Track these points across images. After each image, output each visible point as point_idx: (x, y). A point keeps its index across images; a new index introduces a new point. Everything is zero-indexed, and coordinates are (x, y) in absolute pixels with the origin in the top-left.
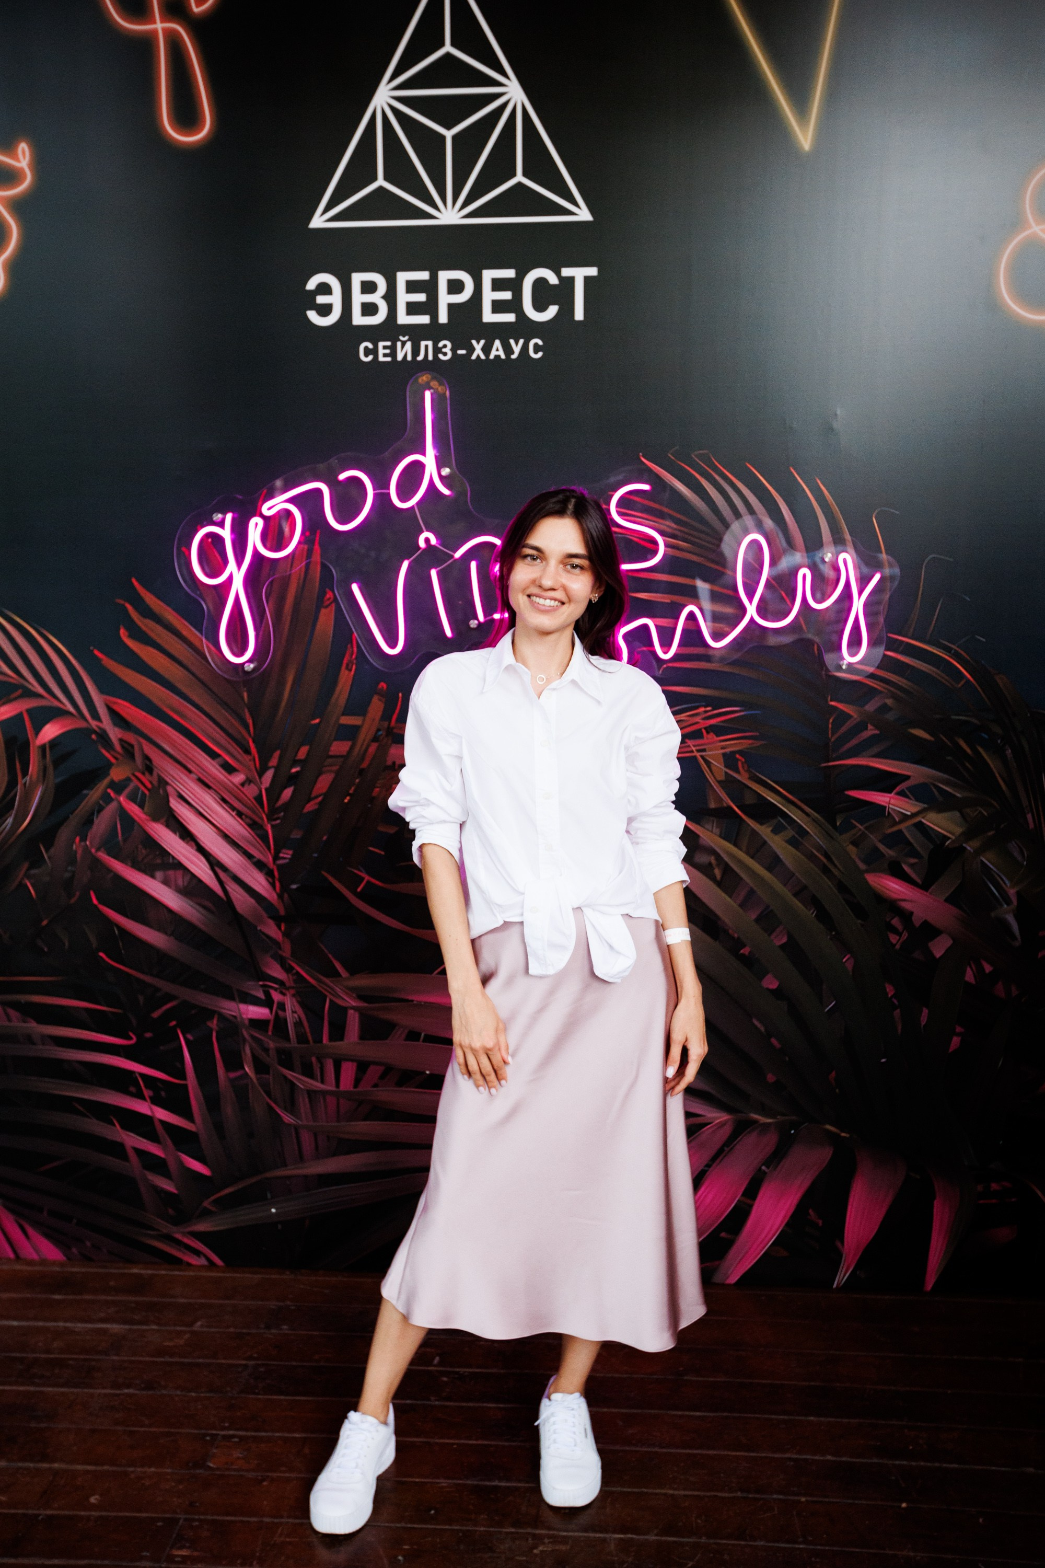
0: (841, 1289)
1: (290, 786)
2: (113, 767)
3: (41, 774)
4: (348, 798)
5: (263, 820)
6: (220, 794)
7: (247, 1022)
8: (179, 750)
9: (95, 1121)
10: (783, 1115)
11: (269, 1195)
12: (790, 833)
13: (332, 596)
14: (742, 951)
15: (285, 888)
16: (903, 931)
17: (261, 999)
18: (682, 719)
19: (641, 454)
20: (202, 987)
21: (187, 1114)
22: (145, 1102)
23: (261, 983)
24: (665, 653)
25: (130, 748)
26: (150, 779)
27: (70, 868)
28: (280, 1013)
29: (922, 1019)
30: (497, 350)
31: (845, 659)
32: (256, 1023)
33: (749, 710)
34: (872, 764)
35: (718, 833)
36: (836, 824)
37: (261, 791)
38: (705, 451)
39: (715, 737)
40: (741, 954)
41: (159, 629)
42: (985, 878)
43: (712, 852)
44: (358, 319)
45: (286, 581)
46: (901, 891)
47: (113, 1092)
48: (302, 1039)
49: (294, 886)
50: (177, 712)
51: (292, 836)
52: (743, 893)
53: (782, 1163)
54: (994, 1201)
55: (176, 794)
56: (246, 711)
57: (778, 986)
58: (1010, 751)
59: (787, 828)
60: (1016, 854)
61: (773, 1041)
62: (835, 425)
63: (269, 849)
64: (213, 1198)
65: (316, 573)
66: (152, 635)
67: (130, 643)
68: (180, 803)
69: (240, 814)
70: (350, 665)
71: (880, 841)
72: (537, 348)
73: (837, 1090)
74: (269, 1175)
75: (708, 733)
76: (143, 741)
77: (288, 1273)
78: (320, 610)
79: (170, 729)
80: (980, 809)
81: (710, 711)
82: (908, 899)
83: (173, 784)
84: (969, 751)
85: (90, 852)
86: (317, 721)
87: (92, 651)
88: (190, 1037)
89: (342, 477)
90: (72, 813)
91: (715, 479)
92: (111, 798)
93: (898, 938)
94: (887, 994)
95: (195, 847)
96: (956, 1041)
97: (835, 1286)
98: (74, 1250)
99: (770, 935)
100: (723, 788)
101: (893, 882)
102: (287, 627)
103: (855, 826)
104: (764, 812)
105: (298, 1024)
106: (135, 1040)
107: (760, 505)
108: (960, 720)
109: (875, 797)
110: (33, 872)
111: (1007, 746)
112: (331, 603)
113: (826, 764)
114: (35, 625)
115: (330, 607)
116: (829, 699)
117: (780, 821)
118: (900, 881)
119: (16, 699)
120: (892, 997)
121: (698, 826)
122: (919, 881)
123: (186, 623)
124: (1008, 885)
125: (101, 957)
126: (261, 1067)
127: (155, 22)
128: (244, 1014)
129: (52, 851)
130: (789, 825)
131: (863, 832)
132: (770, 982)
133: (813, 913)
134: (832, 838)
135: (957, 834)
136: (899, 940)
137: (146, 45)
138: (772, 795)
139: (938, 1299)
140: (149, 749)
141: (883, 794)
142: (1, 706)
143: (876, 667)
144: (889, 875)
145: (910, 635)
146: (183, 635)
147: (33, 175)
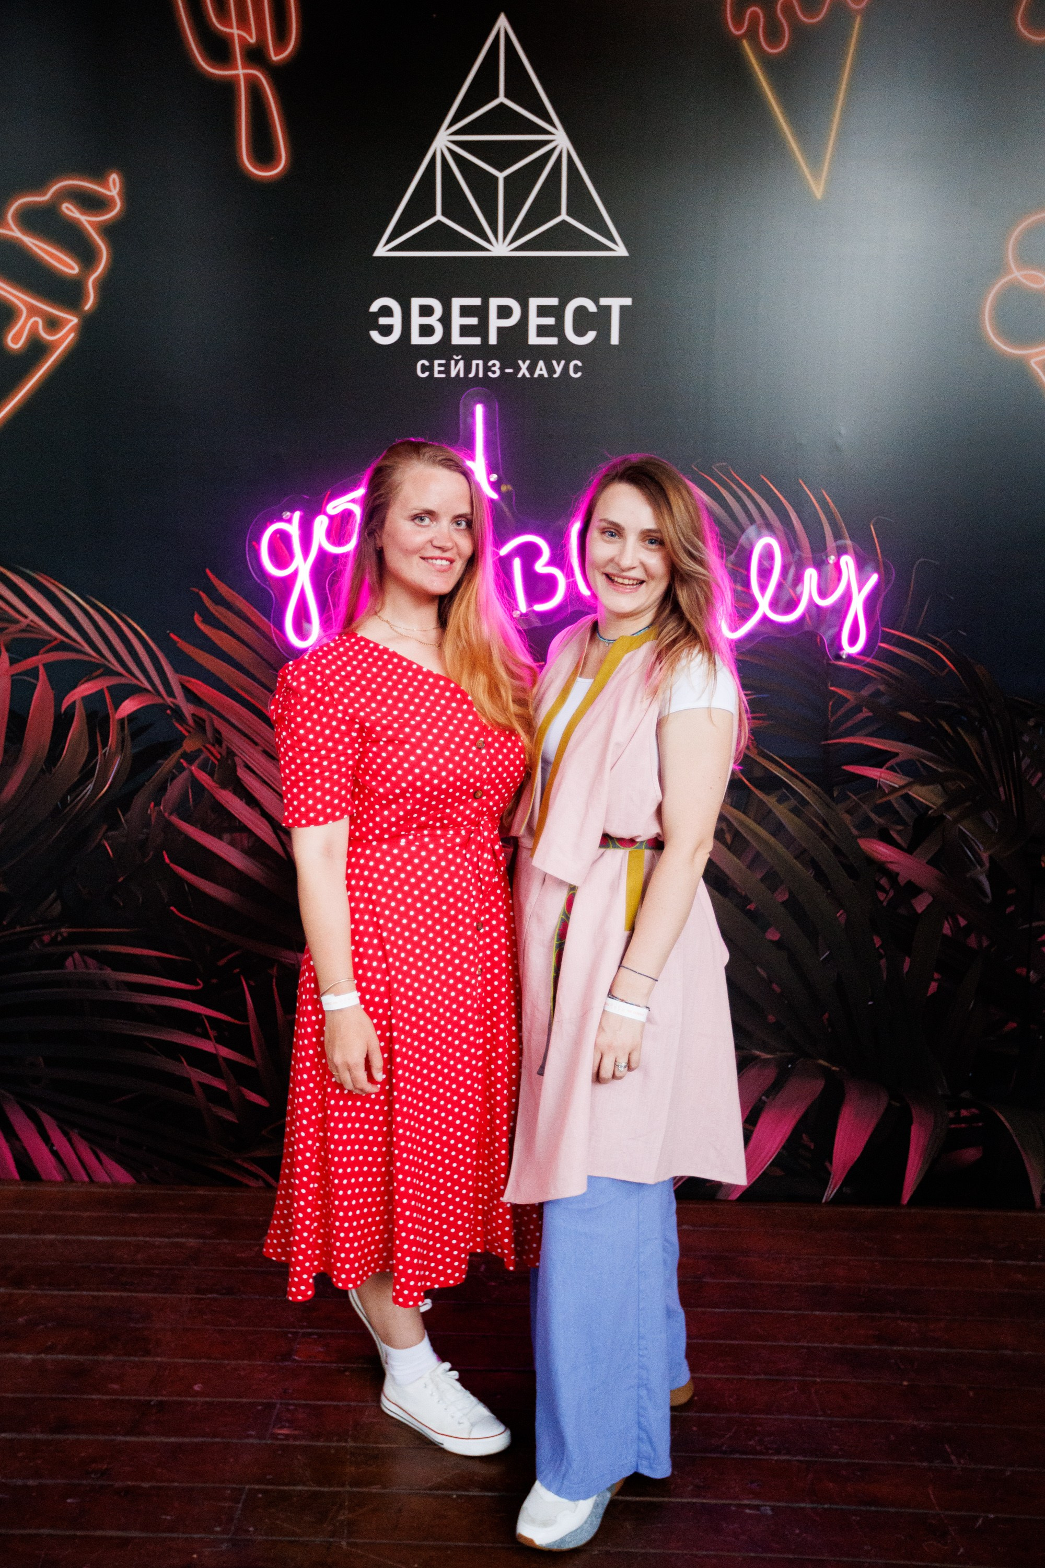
0: (828, 1203)
2: (186, 739)
3: (120, 745)
8: (247, 724)
9: (163, 1058)
10: (782, 1051)
12: (793, 802)
14: (749, 907)
16: (890, 890)
20: (265, 937)
21: (248, 1052)
22: (210, 1042)
25: (201, 722)
27: (145, 830)
29: (905, 967)
30: (541, 370)
33: (758, 694)
34: (866, 743)
35: (730, 803)
38: (726, 464)
41: (230, 614)
42: (962, 844)
44: (416, 339)
46: (890, 855)
47: (181, 1033)
50: (245, 691)
52: (750, 856)
53: (779, 1095)
55: (243, 764)
58: (985, 731)
59: (790, 799)
60: (990, 823)
61: (774, 986)
62: (839, 442)
64: (271, 1127)
66: (223, 620)
67: (203, 627)
68: (246, 772)
71: (871, 810)
72: (577, 369)
73: (829, 1030)
76: (214, 716)
79: (238, 705)
80: (959, 783)
82: (894, 860)
83: (240, 755)
84: (950, 731)
85: (163, 816)
88: (252, 983)
90: (148, 780)
91: (732, 488)
92: (184, 767)
93: (885, 895)
94: (875, 945)
95: (259, 811)
96: (933, 986)
97: (824, 1201)
98: (144, 1174)
99: (773, 893)
101: (883, 847)
103: (850, 797)
104: (770, 784)
106: (202, 985)
107: (772, 512)
108: (944, 704)
109: (870, 772)
110: (110, 833)
111: (983, 728)
114: (117, 610)
116: (829, 685)
117: (784, 792)
118: (887, 845)
119: (97, 677)
120: (879, 947)
122: (905, 846)
123: (255, 610)
124: (982, 849)
125: (172, 911)
127: (237, 68)
129: (128, 814)
130: (793, 795)
131: (857, 803)
132: (773, 935)
133: (811, 874)
135: (939, 804)
136: (886, 898)
137: (228, 88)
138: (778, 769)
139: (913, 1211)
140: (218, 723)
141: (875, 769)
142: (83, 683)
143: (873, 658)
144: (879, 840)
145: (901, 629)
146: (252, 621)
147: (122, 203)
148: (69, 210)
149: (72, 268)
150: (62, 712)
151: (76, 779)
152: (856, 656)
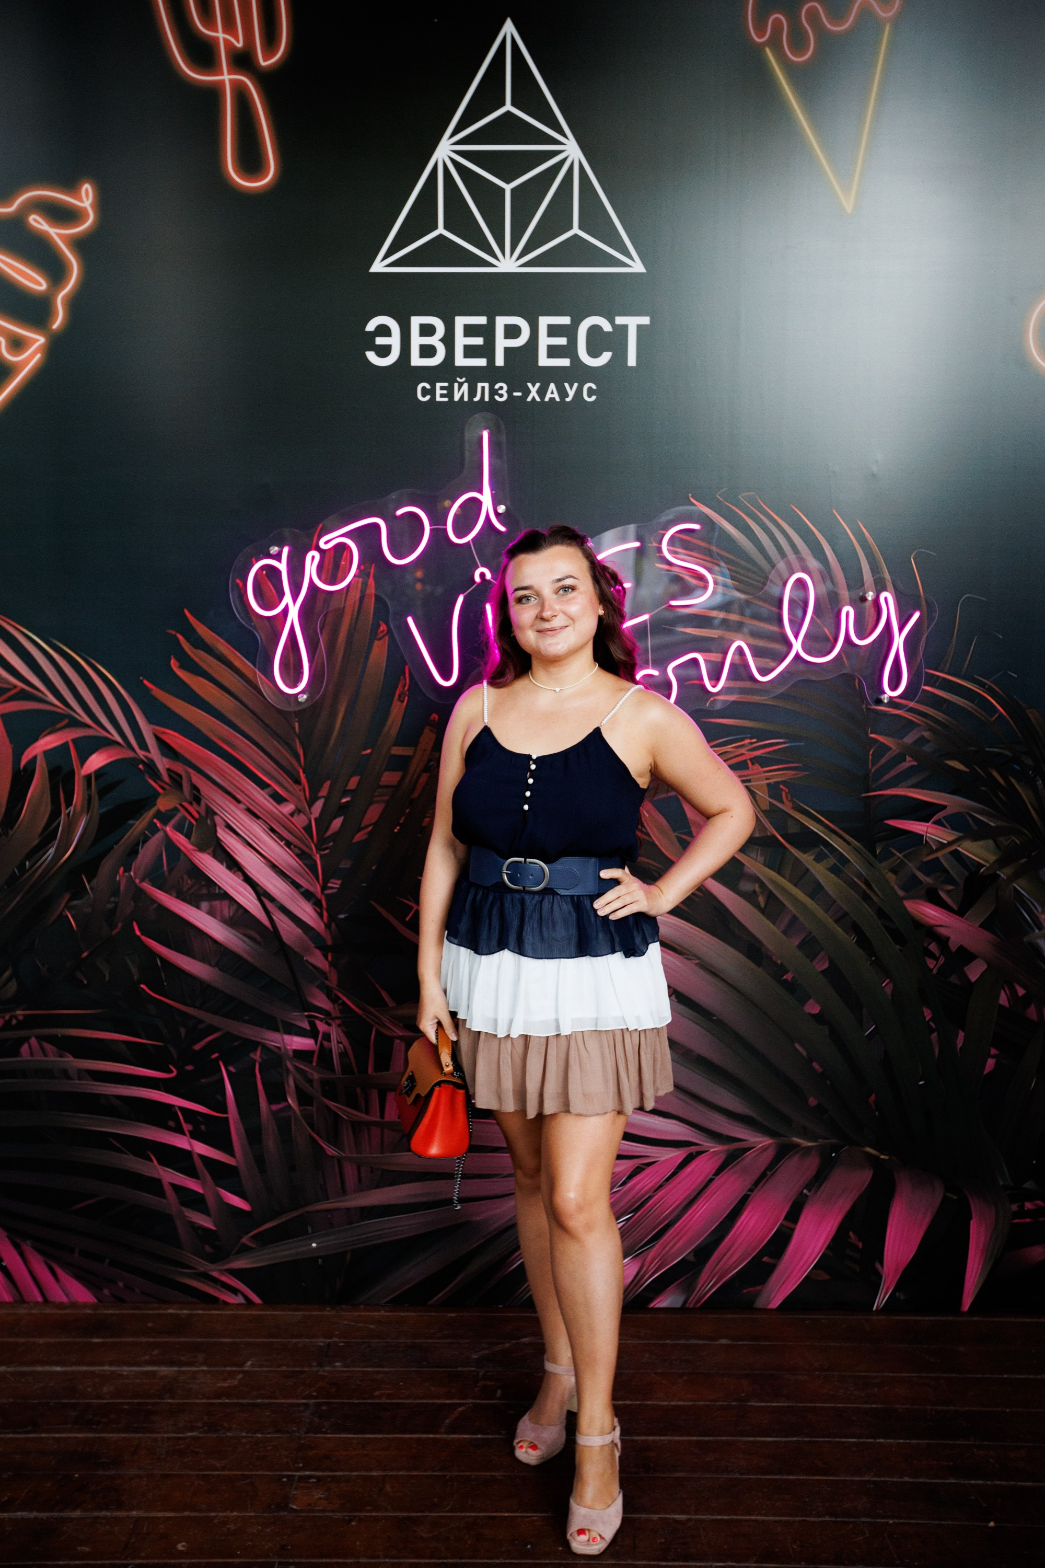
0: (880, 1311)
1: (341, 816)
2: (160, 797)
3: (86, 803)
4: (398, 828)
5: (311, 849)
6: (269, 825)
7: (291, 1054)
8: (228, 780)
9: (131, 1156)
10: (825, 1138)
11: (310, 1230)
12: (832, 861)
13: (386, 628)
14: (784, 977)
15: (332, 918)
16: (940, 956)
17: (305, 1029)
18: (728, 750)
19: (690, 495)
20: (246, 1018)
21: (227, 1147)
22: (184, 1137)
23: (306, 1014)
24: (714, 686)
25: (177, 778)
26: (198, 809)
27: (113, 899)
28: (325, 1043)
29: (958, 1041)
30: (552, 393)
31: (885, 693)
32: (300, 1054)
33: (791, 742)
34: (910, 794)
35: (763, 862)
36: (876, 852)
37: (310, 821)
38: (754, 493)
39: (760, 768)
40: (785, 980)
41: (210, 659)
42: (1019, 906)
43: (756, 879)
44: (416, 360)
45: (340, 612)
46: (938, 918)
47: (153, 1128)
48: (346, 1068)
49: (342, 916)
50: (228, 743)
51: (341, 866)
52: (786, 920)
53: (823, 1187)
54: (1028, 1220)
55: (224, 824)
56: (297, 741)
57: (820, 1011)
58: (1041, 782)
59: (829, 857)
61: (815, 1065)
62: (875, 469)
63: (317, 879)
64: (252, 1234)
65: (371, 605)
66: (204, 666)
67: (181, 673)
68: (229, 834)
69: (288, 844)
70: (403, 696)
71: (918, 869)
72: (591, 392)
73: (877, 1113)
74: (310, 1208)
75: (753, 764)
76: (191, 770)
77: (328, 1309)
78: (373, 643)
79: (220, 759)
80: (1013, 837)
81: (754, 743)
82: (943, 924)
83: (220, 813)
84: (1002, 781)
85: (136, 884)
86: (369, 751)
87: (142, 681)
89: (399, 512)
90: (117, 843)
91: (761, 520)
92: (157, 828)
93: (935, 962)
94: (925, 1017)
95: (242, 878)
96: (991, 1063)
97: (875, 1308)
98: (106, 1292)
99: (811, 961)
100: (767, 818)
101: (932, 909)
102: (340, 659)
103: (894, 855)
104: (807, 840)
105: (343, 1055)
106: (175, 1073)
107: (804, 544)
108: (994, 752)
109: (915, 826)
110: (75, 903)
111: (1038, 778)
112: (383, 637)
113: (867, 795)
114: (84, 655)
115: (383, 640)
116: (869, 732)
117: (822, 849)
118: (937, 908)
119: (62, 729)
120: (929, 1020)
121: (743, 855)
122: (955, 907)
123: (239, 654)
124: (1040, 911)
125: (142, 988)
126: (304, 1098)
127: (222, 74)
128: (288, 1045)
129: (94, 881)
130: (831, 853)
131: (902, 860)
132: (812, 1008)
133: (853, 939)
134: (871, 864)
135: (992, 861)
136: (936, 965)
137: (213, 94)
138: (815, 823)
139: (975, 1319)
140: (197, 780)
141: (921, 823)
142: (46, 735)
143: (916, 702)
144: (926, 901)
145: (946, 670)
146: (235, 666)
147: (95, 214)
148: (37, 222)
149: (40, 285)
150: (22, 767)
151: (36, 842)
152: (898, 700)
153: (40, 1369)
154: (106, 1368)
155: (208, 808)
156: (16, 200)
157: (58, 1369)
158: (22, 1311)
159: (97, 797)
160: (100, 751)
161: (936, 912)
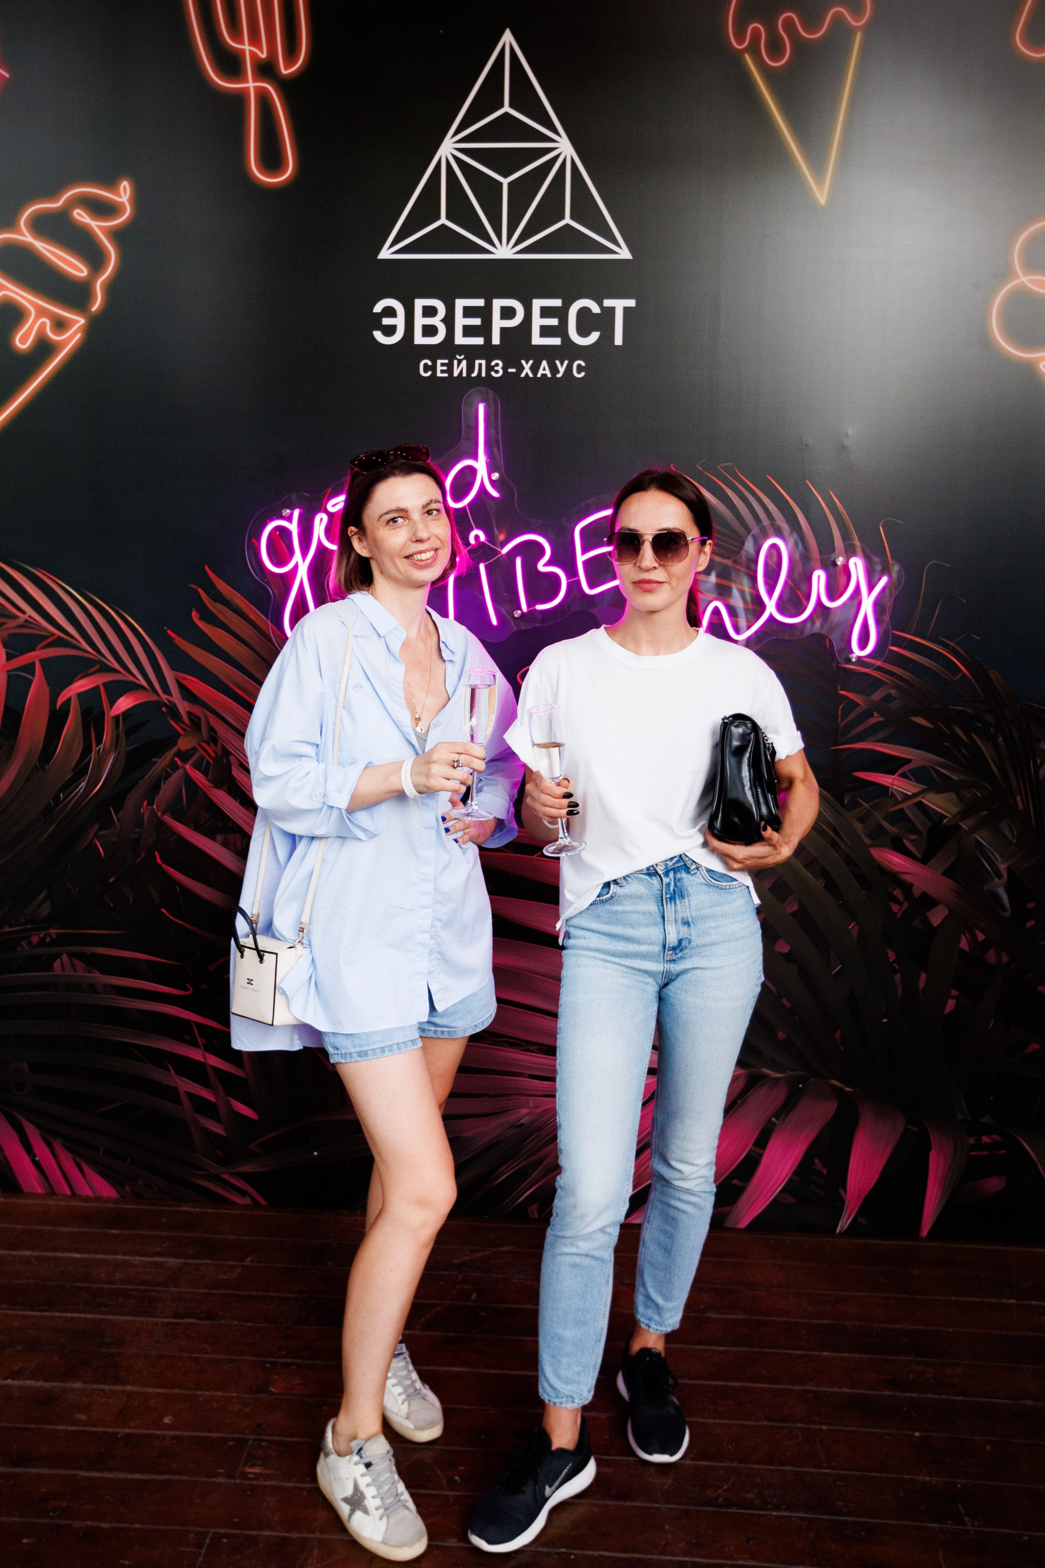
0: (843, 1233)
2: (181, 737)
3: (114, 742)
9: (152, 1067)
10: (792, 1070)
11: (312, 1139)
16: (904, 901)
22: (199, 1050)
25: (197, 721)
26: (215, 749)
27: (137, 830)
29: (920, 982)
30: (544, 369)
31: (854, 652)
34: (875, 748)
36: (843, 802)
38: (730, 464)
41: (228, 612)
42: (978, 854)
44: (419, 339)
46: (902, 865)
47: (171, 1040)
50: (243, 689)
53: (789, 1117)
54: (985, 1153)
55: (238, 763)
57: (788, 951)
58: (1001, 739)
60: (1007, 833)
61: (784, 1001)
62: (846, 443)
66: (222, 617)
67: (201, 624)
71: (884, 819)
73: (842, 1048)
74: (312, 1119)
76: (209, 714)
77: (327, 1213)
80: (974, 791)
82: (909, 871)
84: (964, 737)
85: (158, 816)
87: (167, 631)
90: (141, 778)
91: (738, 488)
92: (178, 765)
93: (899, 907)
94: (889, 959)
96: (951, 1004)
97: (837, 1232)
98: (127, 1188)
99: (782, 903)
101: (897, 857)
103: (862, 805)
106: (191, 991)
107: (778, 512)
108: (957, 710)
109: (879, 778)
110: (103, 832)
111: (999, 735)
113: (835, 747)
114: (114, 606)
116: (839, 689)
118: (901, 855)
119: (94, 673)
120: (893, 962)
122: (919, 856)
124: (999, 860)
125: (163, 913)
127: (247, 82)
129: (121, 814)
131: (868, 810)
132: (783, 947)
134: (838, 814)
135: (954, 813)
136: (900, 909)
137: (238, 100)
139: (933, 1244)
140: (215, 722)
141: (887, 776)
142: (79, 679)
143: (883, 661)
144: (892, 849)
145: (912, 632)
146: (250, 619)
147: (132, 209)
148: (81, 216)
149: (83, 272)
150: (58, 708)
151: (70, 776)
152: (866, 659)
153: (61, 1254)
154: (120, 1257)
155: (225, 750)
156: (62, 196)
157: (77, 1255)
158: (51, 1202)
159: (124, 738)
160: (128, 694)
161: (900, 859)
